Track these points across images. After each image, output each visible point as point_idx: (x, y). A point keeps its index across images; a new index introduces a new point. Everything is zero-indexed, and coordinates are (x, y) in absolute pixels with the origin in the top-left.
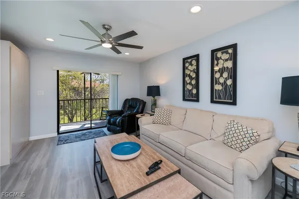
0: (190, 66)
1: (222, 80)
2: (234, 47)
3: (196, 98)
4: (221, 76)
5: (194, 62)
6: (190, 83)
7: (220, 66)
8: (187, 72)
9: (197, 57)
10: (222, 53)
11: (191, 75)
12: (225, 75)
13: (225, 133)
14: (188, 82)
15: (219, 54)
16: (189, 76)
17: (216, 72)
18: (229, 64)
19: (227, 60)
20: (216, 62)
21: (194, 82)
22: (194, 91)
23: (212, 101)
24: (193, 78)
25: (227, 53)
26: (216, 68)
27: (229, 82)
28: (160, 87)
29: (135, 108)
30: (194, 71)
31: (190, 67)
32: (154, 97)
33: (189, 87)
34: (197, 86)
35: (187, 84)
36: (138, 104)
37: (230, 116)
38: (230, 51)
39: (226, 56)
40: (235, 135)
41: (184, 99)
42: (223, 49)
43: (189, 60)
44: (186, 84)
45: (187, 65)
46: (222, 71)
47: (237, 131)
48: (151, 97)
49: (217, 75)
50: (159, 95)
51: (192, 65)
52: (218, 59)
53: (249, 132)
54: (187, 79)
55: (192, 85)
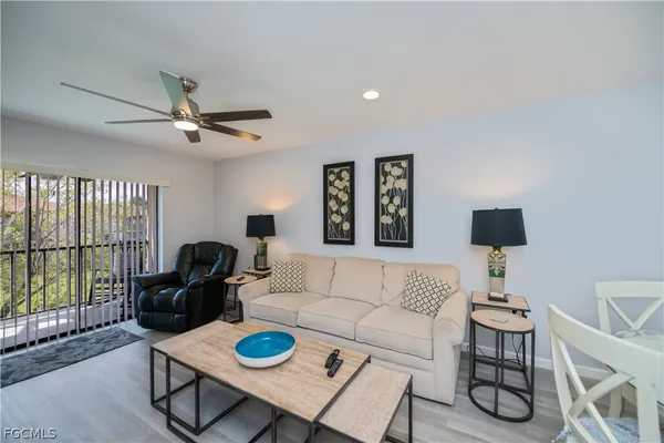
0: (338, 181)
1: (392, 209)
2: (410, 158)
3: (350, 239)
4: (391, 202)
5: (345, 175)
6: (338, 212)
7: (389, 186)
8: (332, 191)
9: (350, 166)
10: (393, 166)
11: (340, 196)
12: (397, 201)
13: (404, 292)
14: (334, 209)
15: (388, 167)
16: (336, 197)
17: (383, 195)
18: (403, 184)
19: (399, 178)
20: (382, 179)
21: (344, 210)
22: (346, 226)
23: (378, 243)
24: (344, 204)
25: (400, 166)
26: (384, 189)
27: (403, 212)
28: (275, 218)
29: (213, 265)
30: (344, 189)
31: (337, 183)
32: (261, 238)
33: (336, 219)
34: (351, 218)
35: (332, 212)
36: (220, 256)
37: (406, 265)
38: (404, 164)
39: (397, 171)
40: (420, 292)
41: (326, 241)
42: (395, 160)
43: (336, 170)
44: (329, 212)
45: (332, 178)
46: (391, 194)
47: (423, 286)
48: (257, 239)
49: (385, 200)
50: (272, 233)
51: (341, 179)
52: (386, 174)
53: (439, 284)
54: (332, 203)
55: (342, 215)
